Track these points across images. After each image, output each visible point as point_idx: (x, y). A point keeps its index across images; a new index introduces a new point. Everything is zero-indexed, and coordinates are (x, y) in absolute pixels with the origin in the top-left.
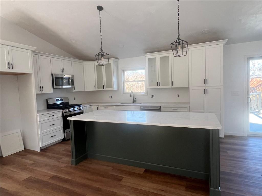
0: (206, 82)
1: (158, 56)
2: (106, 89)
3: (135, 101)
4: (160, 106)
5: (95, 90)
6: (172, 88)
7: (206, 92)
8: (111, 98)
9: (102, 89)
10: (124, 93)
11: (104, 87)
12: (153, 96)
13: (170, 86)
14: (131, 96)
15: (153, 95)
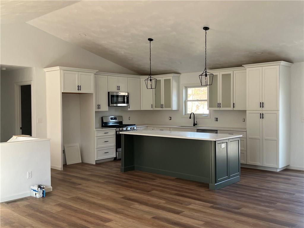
0: (262, 105)
1: (219, 73)
2: (164, 109)
3: (196, 124)
4: (217, 130)
5: (152, 109)
6: (233, 111)
7: (262, 116)
8: (171, 119)
9: (160, 109)
10: (185, 115)
11: (162, 106)
12: (217, 120)
13: (231, 108)
14: (190, 118)
15: (216, 118)
